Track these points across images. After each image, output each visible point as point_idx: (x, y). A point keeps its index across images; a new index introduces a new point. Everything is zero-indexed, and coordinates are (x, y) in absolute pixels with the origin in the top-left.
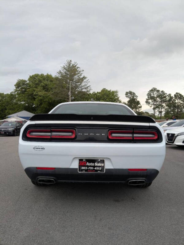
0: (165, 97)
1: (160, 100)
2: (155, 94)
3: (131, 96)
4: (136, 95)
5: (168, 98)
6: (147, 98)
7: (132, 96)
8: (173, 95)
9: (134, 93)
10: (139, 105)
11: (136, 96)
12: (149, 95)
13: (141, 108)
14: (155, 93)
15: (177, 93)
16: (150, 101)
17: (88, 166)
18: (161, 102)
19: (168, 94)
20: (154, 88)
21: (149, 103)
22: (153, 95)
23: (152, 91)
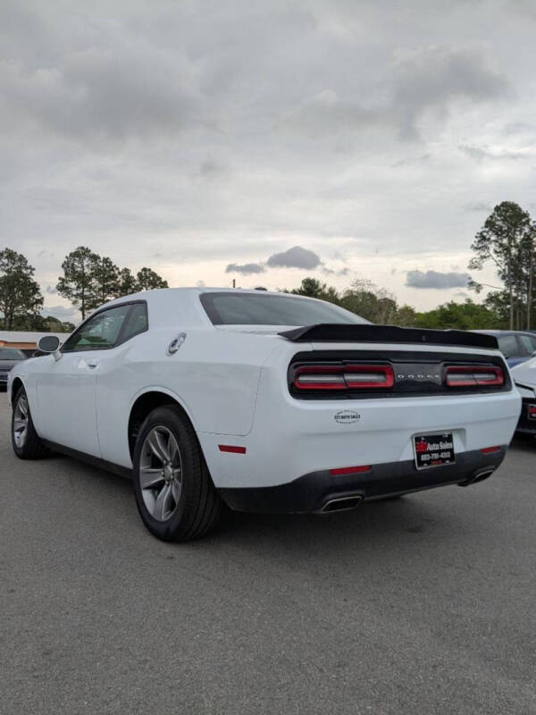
0: (114, 277)
1: (101, 286)
2: (87, 267)
3: (10, 265)
4: (28, 264)
5: (121, 280)
6: (63, 277)
7: (16, 266)
8: (134, 274)
9: (22, 258)
10: (36, 297)
11: (30, 268)
12: (68, 266)
13: (42, 303)
14: (85, 263)
15: (144, 270)
16: (73, 285)
17: (430, 453)
18: (103, 289)
19: (121, 270)
20: (82, 248)
21: (69, 293)
22: (79, 269)
23: (75, 255)
